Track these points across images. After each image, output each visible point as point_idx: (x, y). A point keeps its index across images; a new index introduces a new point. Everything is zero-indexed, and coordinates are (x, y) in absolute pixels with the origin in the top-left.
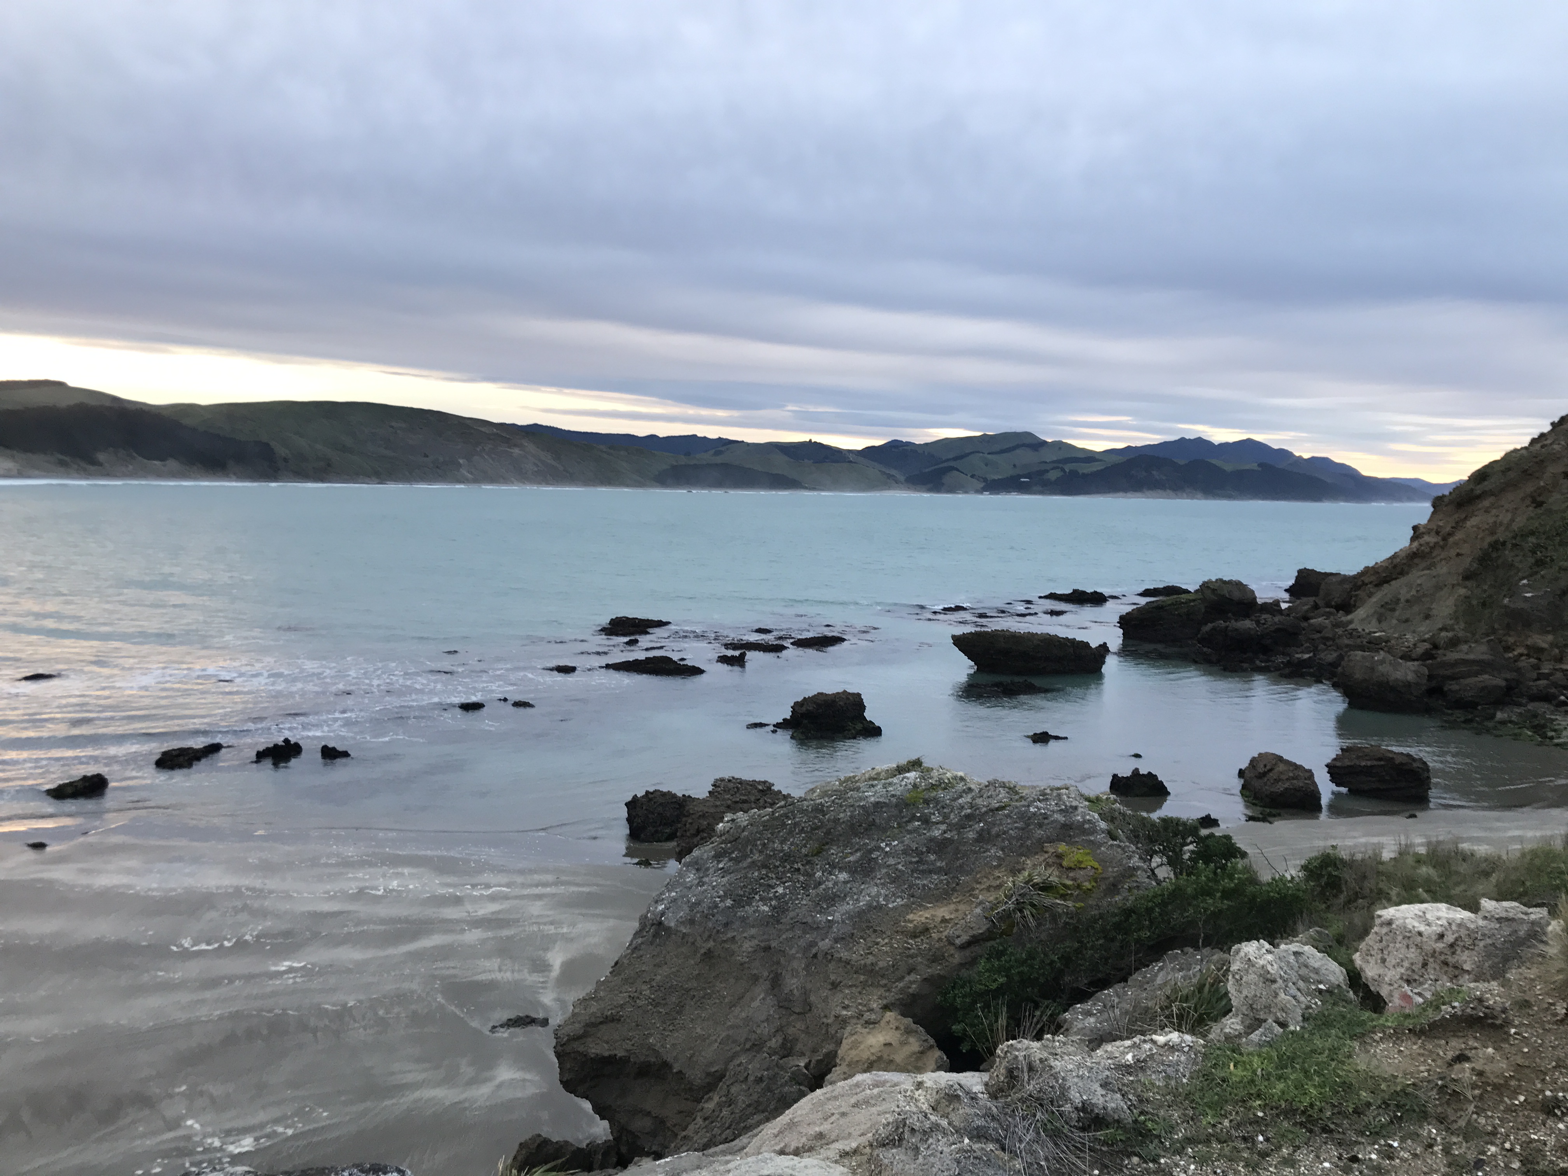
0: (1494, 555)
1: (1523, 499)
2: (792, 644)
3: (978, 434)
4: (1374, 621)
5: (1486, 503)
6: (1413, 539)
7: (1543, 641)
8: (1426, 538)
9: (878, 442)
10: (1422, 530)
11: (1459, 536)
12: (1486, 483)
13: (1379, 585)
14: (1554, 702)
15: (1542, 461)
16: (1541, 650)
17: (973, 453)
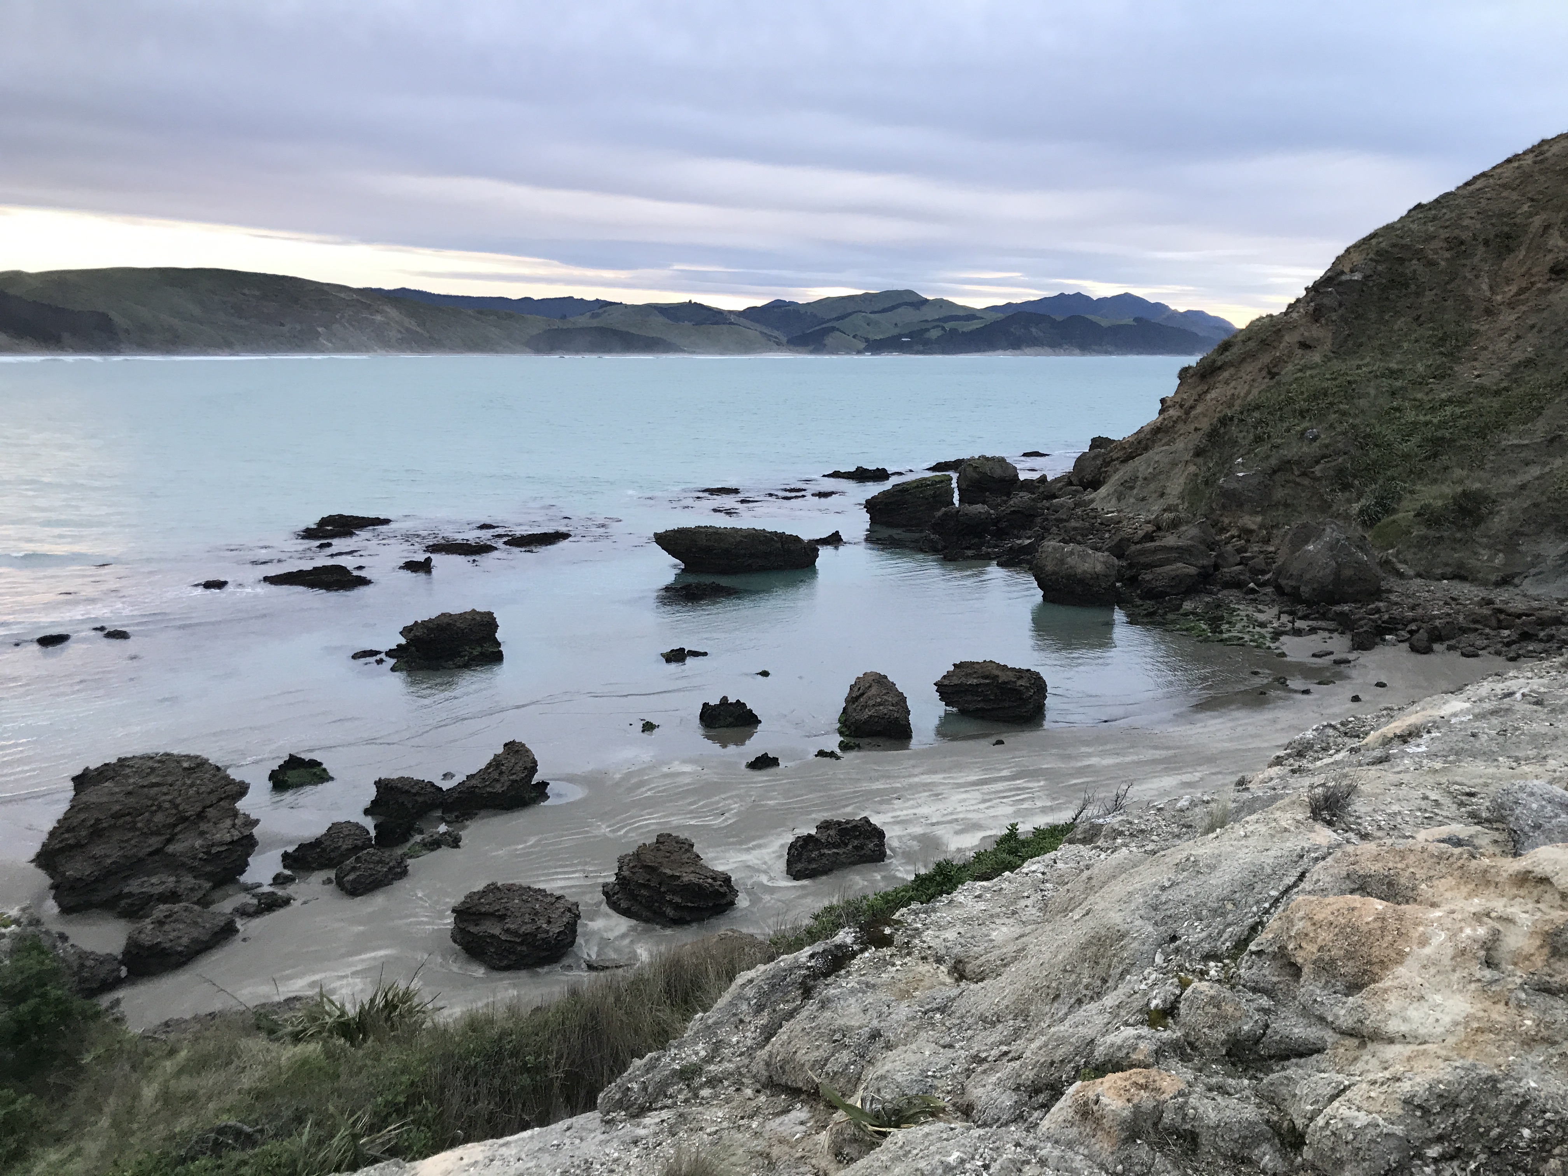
0: (1222, 430)
1: (1260, 370)
2: (505, 543)
3: (860, 292)
4: (1114, 501)
5: (1226, 374)
6: (1161, 412)
7: (1251, 521)
8: (1172, 412)
9: (760, 302)
10: (1169, 403)
11: (1199, 409)
12: (1227, 353)
13: (1125, 461)
14: (1245, 589)
15: (1280, 330)
16: (1251, 531)
17: (856, 312)
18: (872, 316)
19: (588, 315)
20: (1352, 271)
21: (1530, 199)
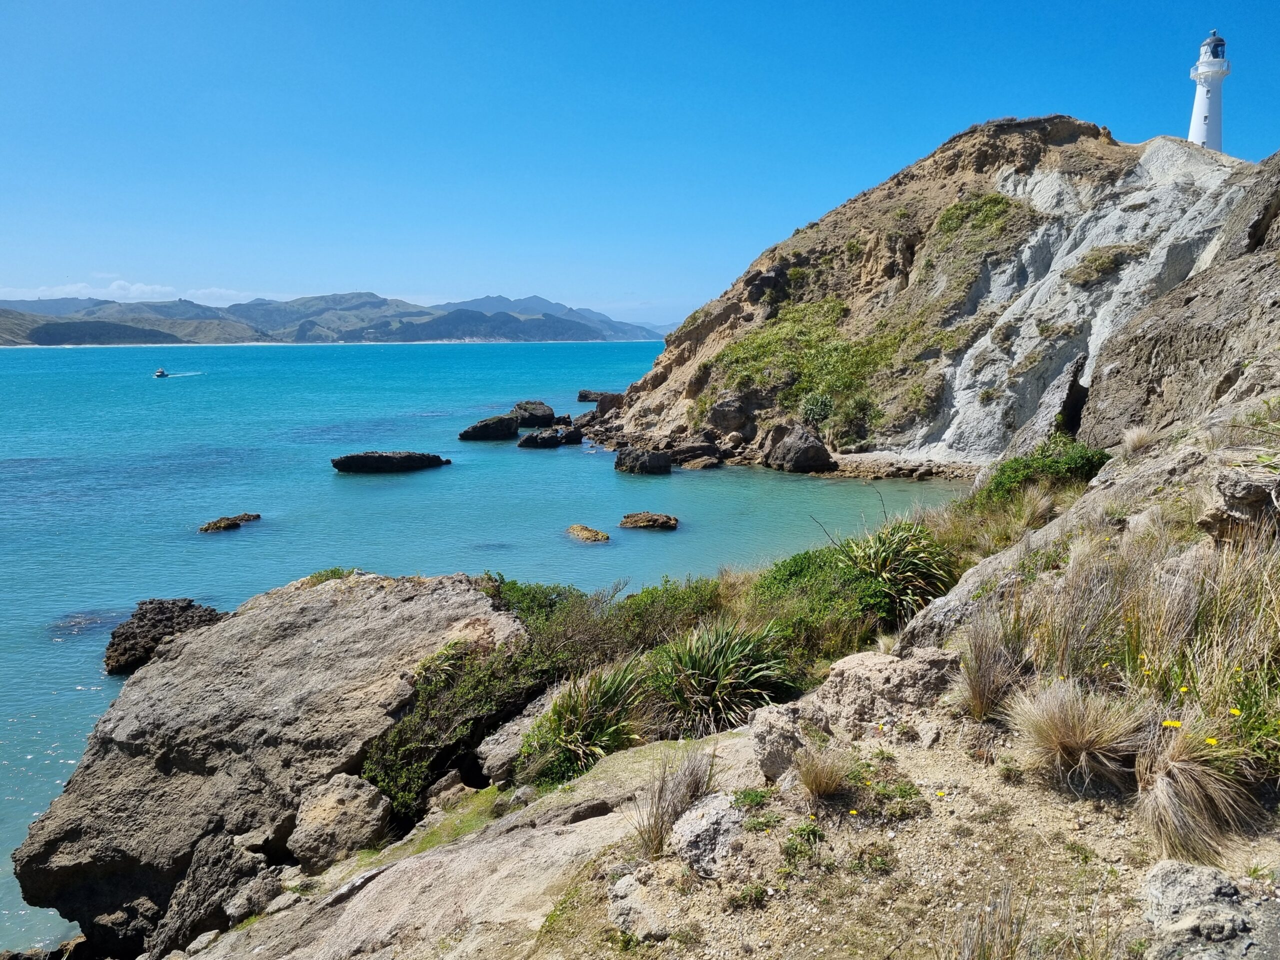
17: (327, 309)
18: (342, 312)
19: (84, 312)
20: (768, 271)
21: (865, 228)
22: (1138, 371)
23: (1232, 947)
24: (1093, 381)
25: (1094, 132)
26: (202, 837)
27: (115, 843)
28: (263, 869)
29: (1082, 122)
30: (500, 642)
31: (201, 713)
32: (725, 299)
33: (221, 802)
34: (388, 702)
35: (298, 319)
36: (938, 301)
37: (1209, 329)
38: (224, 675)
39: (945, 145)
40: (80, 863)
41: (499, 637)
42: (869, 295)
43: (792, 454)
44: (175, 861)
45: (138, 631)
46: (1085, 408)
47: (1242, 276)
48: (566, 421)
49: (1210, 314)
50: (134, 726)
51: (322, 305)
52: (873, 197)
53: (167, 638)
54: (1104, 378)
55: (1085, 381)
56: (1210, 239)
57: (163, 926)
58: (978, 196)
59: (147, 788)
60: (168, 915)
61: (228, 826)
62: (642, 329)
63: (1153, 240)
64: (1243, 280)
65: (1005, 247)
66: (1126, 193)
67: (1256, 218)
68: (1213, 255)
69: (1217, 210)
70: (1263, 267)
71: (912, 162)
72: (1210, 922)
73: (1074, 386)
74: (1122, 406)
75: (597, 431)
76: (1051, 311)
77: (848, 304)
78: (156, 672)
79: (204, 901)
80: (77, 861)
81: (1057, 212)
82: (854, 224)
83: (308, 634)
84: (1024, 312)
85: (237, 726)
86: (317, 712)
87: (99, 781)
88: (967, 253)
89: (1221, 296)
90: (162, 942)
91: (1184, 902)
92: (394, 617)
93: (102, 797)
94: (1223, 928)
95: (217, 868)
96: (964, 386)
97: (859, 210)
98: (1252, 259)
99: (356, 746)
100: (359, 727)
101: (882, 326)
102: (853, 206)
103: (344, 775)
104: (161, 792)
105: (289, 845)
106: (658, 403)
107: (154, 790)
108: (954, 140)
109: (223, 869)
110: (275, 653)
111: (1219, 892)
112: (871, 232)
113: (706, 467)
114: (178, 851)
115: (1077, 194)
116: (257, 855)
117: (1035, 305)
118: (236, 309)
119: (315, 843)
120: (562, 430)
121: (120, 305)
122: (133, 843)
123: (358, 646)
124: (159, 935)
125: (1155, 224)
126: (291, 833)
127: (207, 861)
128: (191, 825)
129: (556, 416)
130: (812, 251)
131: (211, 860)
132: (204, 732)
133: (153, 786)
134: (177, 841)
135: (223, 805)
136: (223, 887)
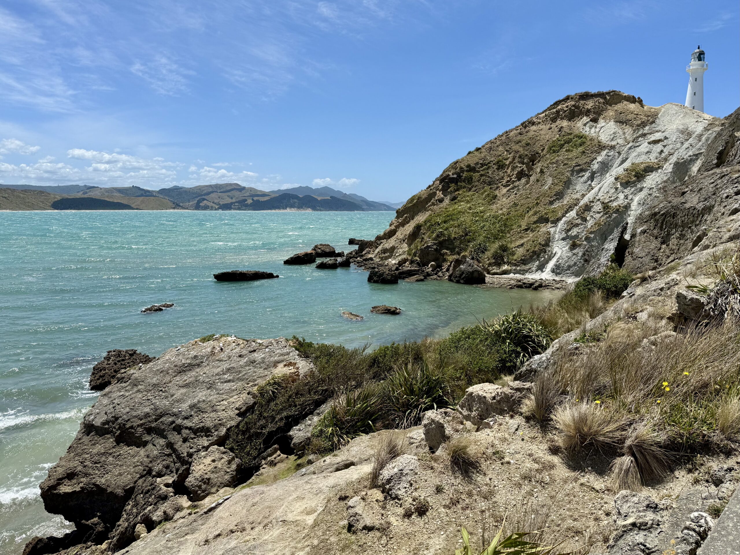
10: (393, 222)
17: (212, 192)
18: (220, 194)
19: (82, 193)
20: (453, 174)
21: (507, 151)
22: (655, 231)
23: (651, 533)
24: (631, 237)
25: (632, 100)
26: (140, 478)
27: (93, 481)
28: (172, 496)
29: (627, 94)
30: (302, 375)
31: (140, 412)
32: (429, 189)
33: (150, 459)
34: (240, 407)
35: (196, 197)
36: (547, 191)
37: (694, 210)
38: (153, 391)
39: (551, 106)
40: (75, 491)
41: (302, 372)
42: (508, 188)
43: (464, 275)
44: (126, 491)
45: (107, 366)
46: (627, 251)
47: (712, 181)
48: (340, 255)
49: (695, 200)
50: (105, 418)
51: (211, 190)
52: (512, 134)
53: (123, 371)
54: (638, 235)
55: (627, 237)
56: (697, 159)
57: (119, 526)
58: (571, 134)
59: (111, 451)
60: (121, 520)
61: (154, 473)
62: (385, 205)
63: (666, 160)
64: (713, 183)
65: (585, 161)
66: (651, 134)
67: (721, 148)
68: (697, 168)
69: (700, 143)
70: (724, 176)
71: (533, 115)
72: (641, 520)
73: (621, 238)
74: (647, 251)
75: (358, 260)
76: (609, 197)
77: (497, 192)
78: (116, 389)
79: (140, 513)
80: (74, 490)
81: (613, 143)
82: (501, 148)
83: (198, 370)
84: (595, 198)
85: (159, 419)
86: (202, 412)
87: (86, 447)
88: (563, 165)
89: (701, 191)
90: (118, 534)
91: (631, 511)
92: (245, 361)
93: (87, 456)
94: (647, 523)
95: (147, 495)
96: (561, 238)
97: (504, 141)
98: (718, 171)
99: (223, 431)
100: (224, 420)
101: (516, 205)
102: (500, 138)
103: (216, 447)
104: (118, 453)
105: (187, 484)
106: (391, 245)
107: (115, 452)
108: (557, 103)
109: (151, 496)
110: (179, 379)
111: (648, 506)
112: (510, 154)
113: (418, 281)
114: (127, 486)
115: (624, 133)
116: (169, 489)
117: (600, 194)
118: (163, 191)
119: (200, 483)
120: (339, 259)
121: (101, 189)
122: (103, 480)
123: (226, 376)
124: (116, 531)
125: (666, 151)
126: (187, 477)
127: (142, 492)
128: (134, 472)
129: (337, 252)
130: (477, 164)
131: (144, 491)
132: (141, 422)
133: (114, 450)
134: (126, 480)
135: (151, 462)
136: (151, 505)
